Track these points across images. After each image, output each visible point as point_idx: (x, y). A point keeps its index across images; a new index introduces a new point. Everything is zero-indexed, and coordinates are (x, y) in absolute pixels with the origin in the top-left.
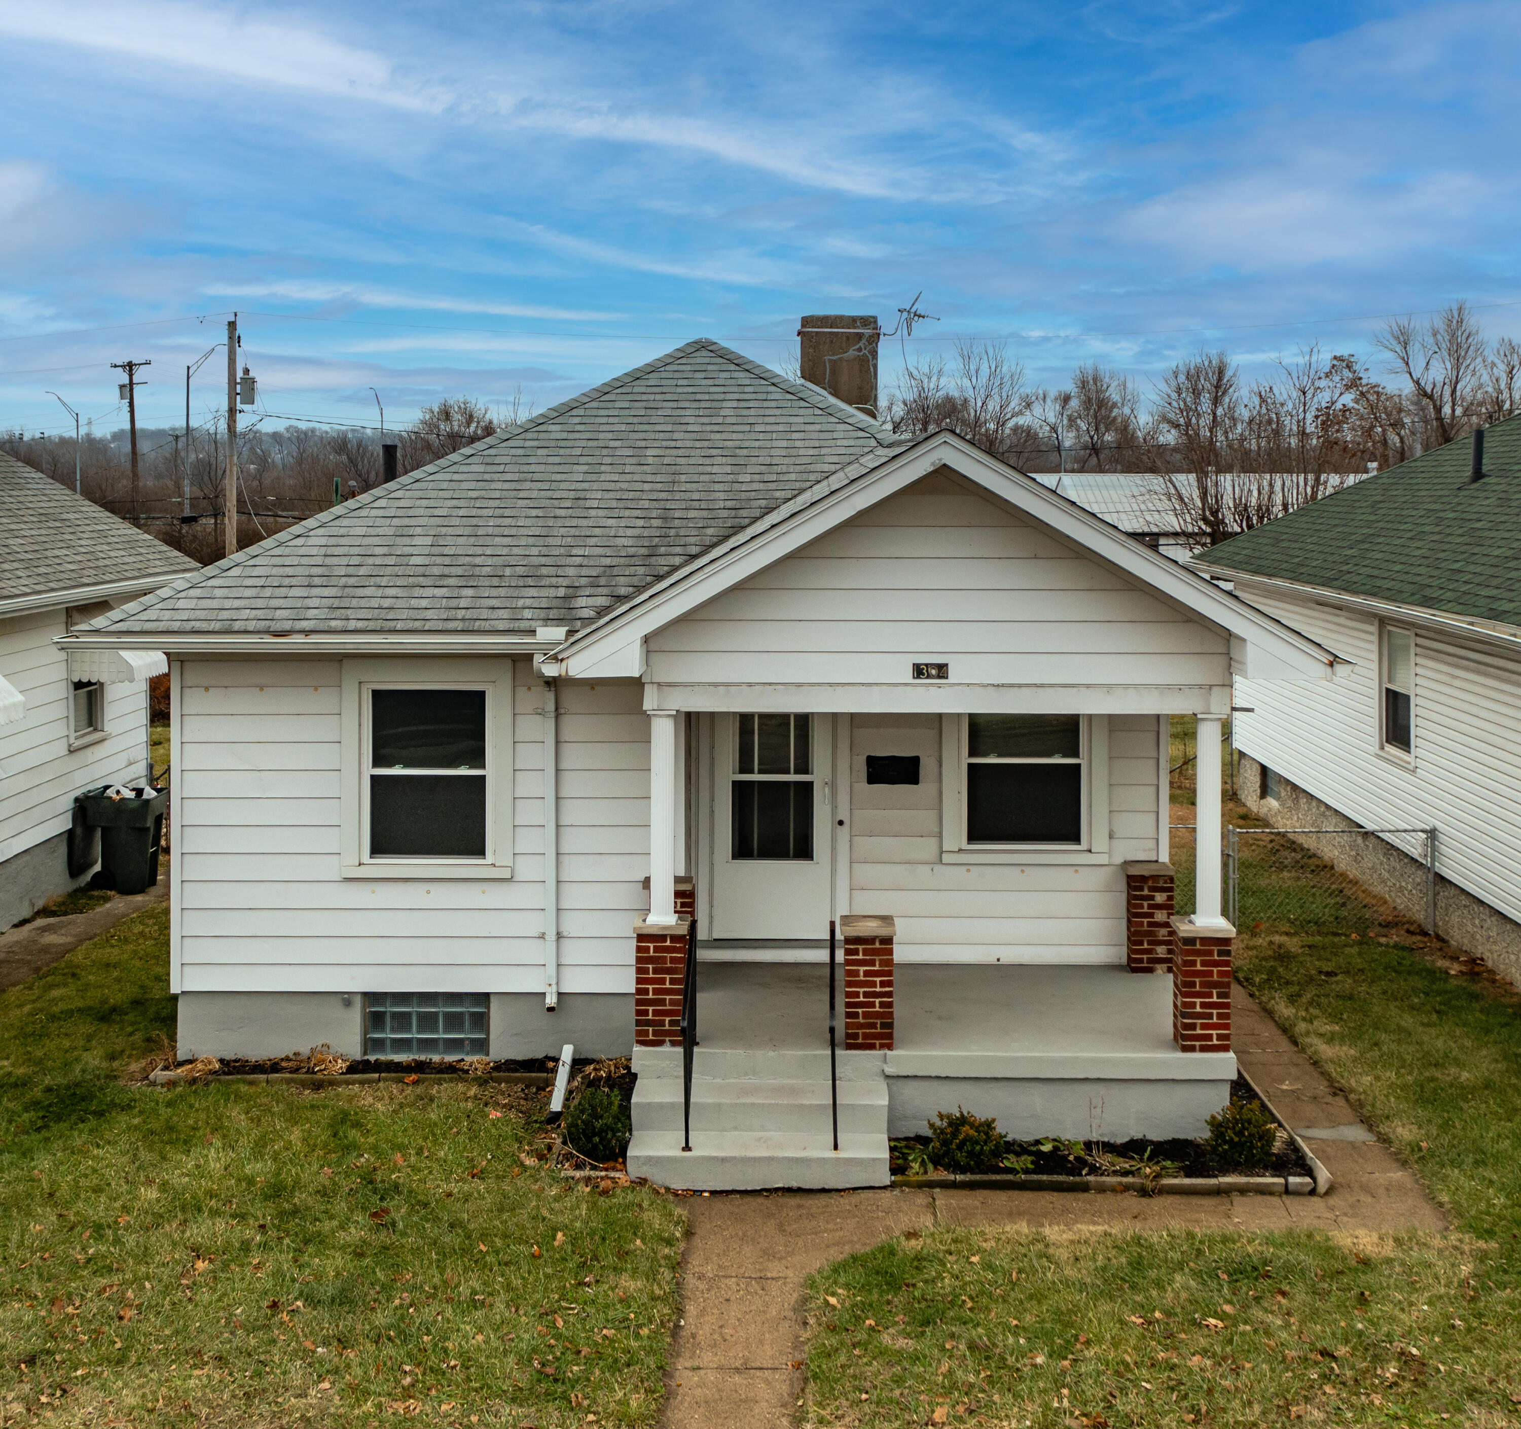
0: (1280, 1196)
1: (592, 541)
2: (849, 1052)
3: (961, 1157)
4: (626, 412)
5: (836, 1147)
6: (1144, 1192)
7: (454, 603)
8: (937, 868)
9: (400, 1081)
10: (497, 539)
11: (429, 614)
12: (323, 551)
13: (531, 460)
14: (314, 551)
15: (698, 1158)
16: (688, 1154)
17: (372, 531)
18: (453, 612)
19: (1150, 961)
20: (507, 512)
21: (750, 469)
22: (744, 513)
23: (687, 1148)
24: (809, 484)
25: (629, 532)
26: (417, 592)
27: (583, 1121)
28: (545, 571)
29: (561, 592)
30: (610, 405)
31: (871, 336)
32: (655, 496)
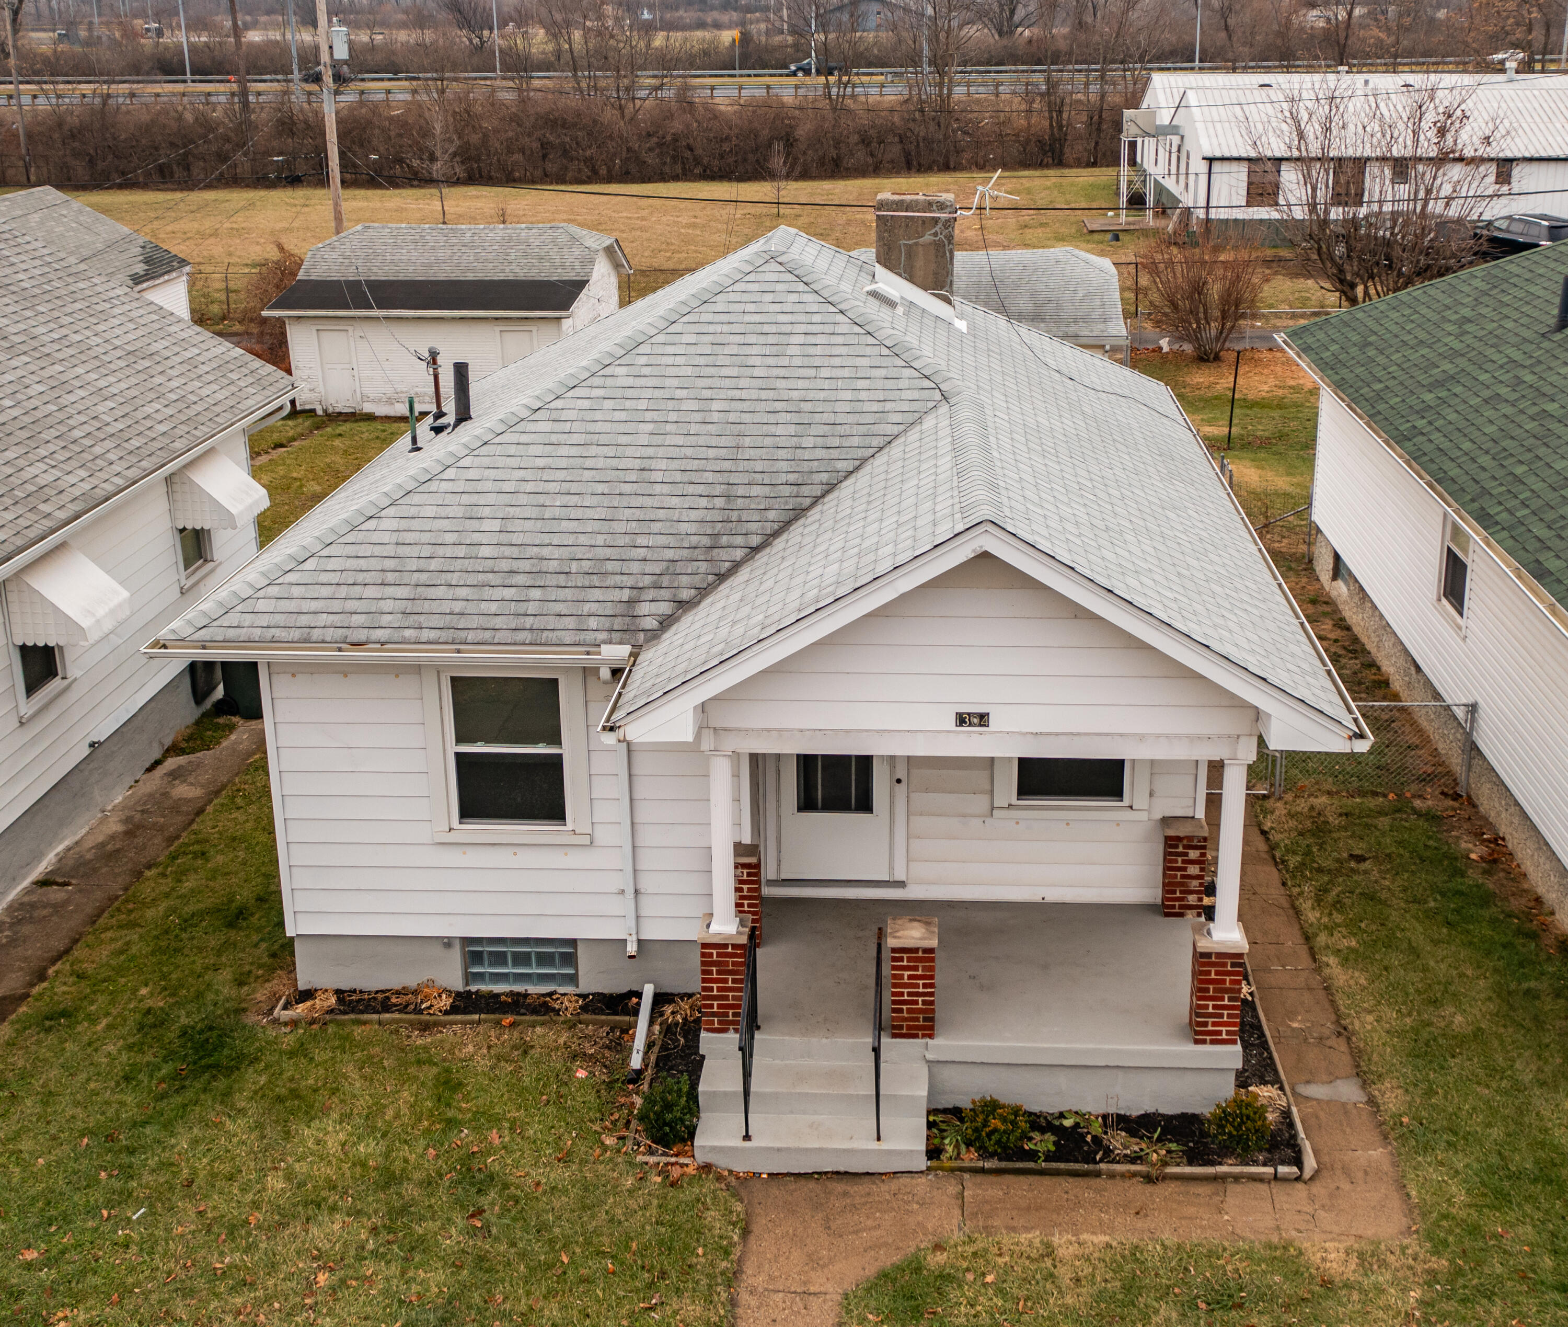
0: (1269, 1182)
1: (656, 527)
2: (894, 1040)
3: (991, 1145)
4: (692, 349)
5: (879, 1139)
6: (1149, 1179)
7: (522, 607)
8: (988, 820)
9: (498, 1023)
10: (564, 523)
11: (499, 622)
12: (394, 537)
13: (598, 416)
14: (386, 538)
15: (757, 1148)
16: (747, 1144)
17: (443, 512)
18: (522, 619)
19: (1181, 907)
20: (574, 488)
21: (815, 430)
22: (805, 490)
23: (747, 1137)
24: (871, 451)
25: (694, 515)
26: (488, 593)
27: (655, 1113)
28: (610, 566)
29: (625, 595)
30: (676, 339)
31: (948, 220)
32: (719, 466)
